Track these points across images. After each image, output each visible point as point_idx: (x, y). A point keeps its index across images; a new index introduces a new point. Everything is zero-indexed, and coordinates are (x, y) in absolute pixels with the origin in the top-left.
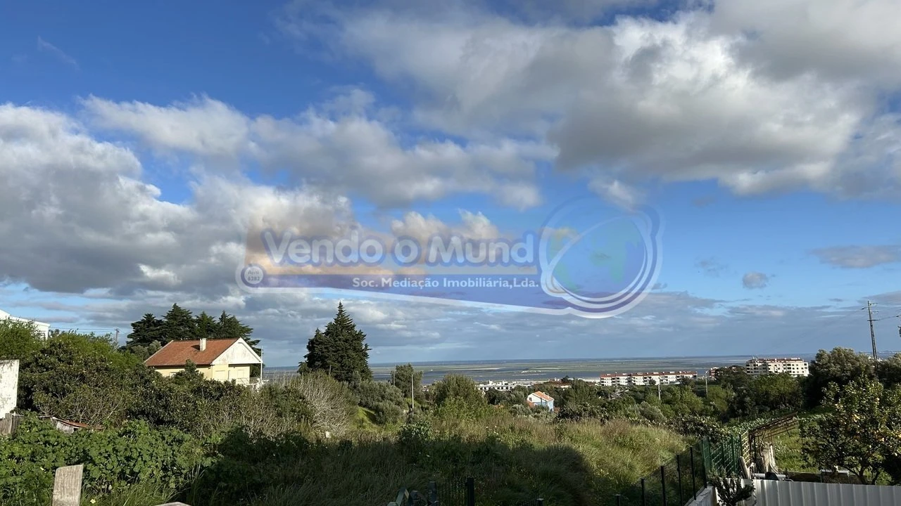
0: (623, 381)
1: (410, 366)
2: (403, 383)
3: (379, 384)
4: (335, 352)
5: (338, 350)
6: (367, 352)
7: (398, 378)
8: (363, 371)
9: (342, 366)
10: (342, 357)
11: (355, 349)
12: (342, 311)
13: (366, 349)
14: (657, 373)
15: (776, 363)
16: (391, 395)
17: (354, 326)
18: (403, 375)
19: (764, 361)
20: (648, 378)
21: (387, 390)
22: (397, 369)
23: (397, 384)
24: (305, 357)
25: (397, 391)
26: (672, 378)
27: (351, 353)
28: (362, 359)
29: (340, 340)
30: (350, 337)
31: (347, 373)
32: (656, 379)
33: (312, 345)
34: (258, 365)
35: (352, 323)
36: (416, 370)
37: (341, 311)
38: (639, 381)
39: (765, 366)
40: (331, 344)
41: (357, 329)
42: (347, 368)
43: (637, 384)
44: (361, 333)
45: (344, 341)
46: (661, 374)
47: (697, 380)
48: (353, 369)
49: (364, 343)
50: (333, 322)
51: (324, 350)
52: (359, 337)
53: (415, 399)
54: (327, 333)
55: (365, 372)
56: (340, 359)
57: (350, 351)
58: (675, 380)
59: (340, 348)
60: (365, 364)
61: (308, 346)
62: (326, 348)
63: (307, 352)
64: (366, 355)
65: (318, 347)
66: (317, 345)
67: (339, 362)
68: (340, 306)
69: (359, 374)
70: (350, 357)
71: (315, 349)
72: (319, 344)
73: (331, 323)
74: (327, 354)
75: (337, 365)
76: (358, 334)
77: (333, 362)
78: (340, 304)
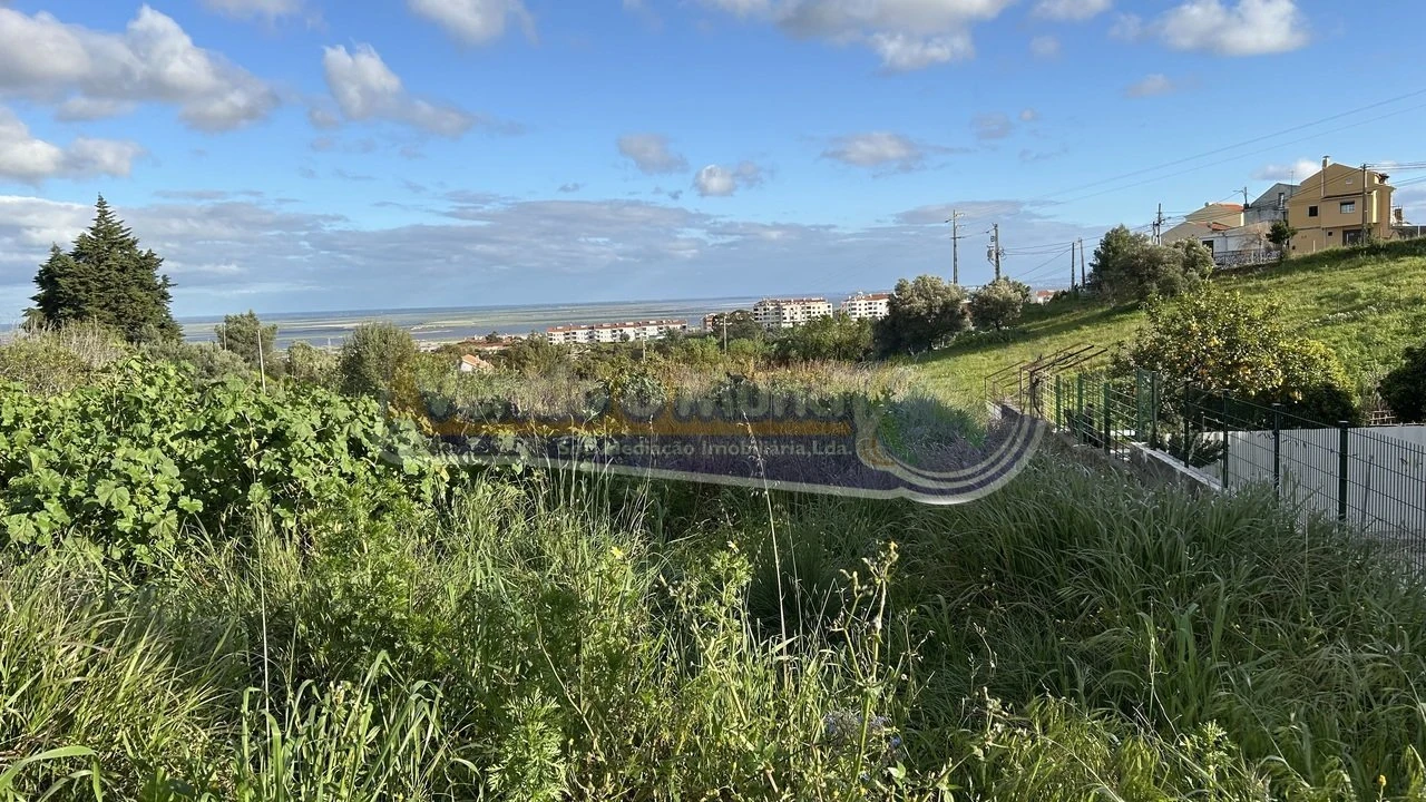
0: (581, 336)
1: (251, 315)
2: (242, 347)
3: (199, 346)
4: (101, 290)
5: (110, 287)
6: (168, 290)
7: (231, 337)
8: (162, 326)
9: (119, 317)
10: (117, 300)
11: (141, 285)
12: (106, 213)
13: (166, 284)
14: (632, 324)
15: (793, 306)
16: (225, 365)
17: (134, 242)
18: (239, 332)
19: (777, 303)
20: (618, 332)
21: (216, 357)
22: (228, 321)
23: (230, 347)
24: (34, 298)
25: (235, 360)
26: (652, 331)
27: (134, 290)
28: (157, 303)
29: (109, 267)
30: (132, 265)
31: (131, 329)
32: (630, 332)
33: (47, 277)
35: (131, 237)
36: (263, 325)
37: (103, 214)
38: (605, 336)
39: (779, 311)
40: (92, 276)
41: (142, 249)
42: (129, 321)
43: (602, 340)
44: (150, 255)
45: (117, 270)
46: (637, 324)
47: (687, 332)
48: (144, 321)
49: (159, 272)
50: (89, 233)
51: (79, 287)
52: (149, 262)
53: (267, 373)
54: (77, 255)
55: (168, 328)
56: (114, 304)
57: (134, 287)
58: (656, 333)
59: (113, 284)
60: (166, 312)
61: (38, 280)
62: (82, 283)
63: (37, 290)
64: (165, 296)
65: (62, 281)
66: (60, 276)
67: (113, 310)
68: (101, 203)
69: (156, 331)
70: (134, 301)
71: (57, 284)
72: (65, 276)
73: (83, 236)
74: (82, 295)
75: (109, 315)
76: (146, 258)
77: (98, 310)
78: (101, 199)
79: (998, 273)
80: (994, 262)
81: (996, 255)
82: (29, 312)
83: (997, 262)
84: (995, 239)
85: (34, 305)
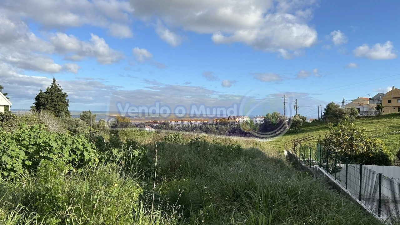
1: (90, 111)
2: (86, 120)
3: (75, 119)
4: (51, 102)
6: (69, 103)
7: (84, 117)
8: (66, 113)
9: (55, 109)
10: (55, 105)
11: (62, 101)
12: (55, 82)
13: (68, 102)
16: (81, 124)
17: (61, 90)
18: (86, 115)
21: (79, 122)
22: (83, 113)
23: (83, 120)
24: (34, 103)
25: (84, 123)
27: (60, 103)
28: (65, 107)
29: (54, 96)
30: (60, 96)
31: (58, 113)
33: (38, 98)
34: (8, 106)
35: (61, 89)
36: (93, 114)
37: (54, 82)
40: (49, 98)
41: (63, 92)
42: (58, 111)
44: (65, 93)
45: (56, 97)
48: (61, 111)
49: (67, 98)
50: (50, 87)
51: (45, 101)
52: (64, 95)
53: (92, 127)
54: (46, 93)
55: (68, 113)
56: (54, 106)
57: (60, 102)
59: (54, 101)
60: (67, 109)
61: (36, 99)
62: (46, 100)
63: (35, 101)
64: (68, 105)
65: (41, 99)
66: (41, 98)
67: (54, 107)
68: (54, 79)
69: (64, 114)
70: (59, 105)
71: (40, 100)
72: (42, 98)
73: (48, 88)
74: (46, 103)
75: (52, 109)
76: (63, 94)
77: (50, 107)
78: (54, 78)
79: (297, 113)
80: (296, 110)
81: (296, 108)
82: (32, 107)
83: (297, 110)
84: (296, 103)
85: (34, 105)
